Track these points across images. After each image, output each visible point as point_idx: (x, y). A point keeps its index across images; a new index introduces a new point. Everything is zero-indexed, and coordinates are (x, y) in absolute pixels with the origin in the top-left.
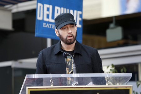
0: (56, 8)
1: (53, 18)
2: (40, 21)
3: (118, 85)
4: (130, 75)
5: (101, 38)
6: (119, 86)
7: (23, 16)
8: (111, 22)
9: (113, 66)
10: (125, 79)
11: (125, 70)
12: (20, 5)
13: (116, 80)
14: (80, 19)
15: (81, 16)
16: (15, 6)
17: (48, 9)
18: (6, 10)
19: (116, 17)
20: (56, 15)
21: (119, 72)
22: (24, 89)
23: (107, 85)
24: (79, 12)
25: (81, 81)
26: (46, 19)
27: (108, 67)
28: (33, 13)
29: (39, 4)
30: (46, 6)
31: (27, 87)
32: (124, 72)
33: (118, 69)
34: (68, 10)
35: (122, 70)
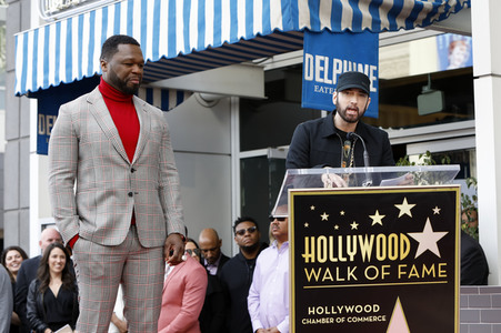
0: (336, 61)
1: (330, 77)
2: (309, 82)
3: (437, 185)
4: (457, 167)
5: (410, 110)
6: (439, 186)
7: (282, 76)
8: (426, 84)
9: (428, 153)
10: (448, 174)
11: (449, 161)
12: (277, 57)
13: (434, 176)
14: (375, 78)
15: (376, 73)
16: (270, 60)
17: (322, 63)
18: (255, 66)
19: (432, 74)
20: (336, 72)
21: (439, 163)
22: (285, 192)
23: (420, 185)
24: (373, 68)
25: (377, 179)
26: (318, 79)
27: (420, 156)
28: (298, 69)
29: (308, 56)
30: (319, 58)
31: (290, 190)
32: (446, 163)
33: (437, 158)
34: (360, 66)
35: (443, 161)
